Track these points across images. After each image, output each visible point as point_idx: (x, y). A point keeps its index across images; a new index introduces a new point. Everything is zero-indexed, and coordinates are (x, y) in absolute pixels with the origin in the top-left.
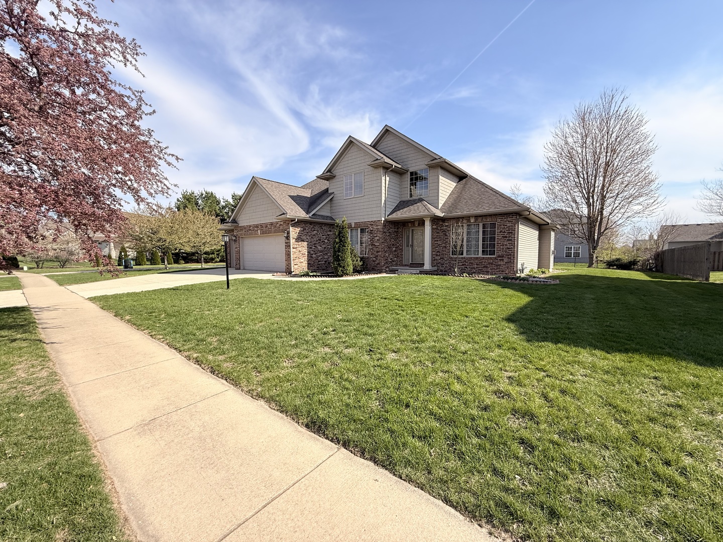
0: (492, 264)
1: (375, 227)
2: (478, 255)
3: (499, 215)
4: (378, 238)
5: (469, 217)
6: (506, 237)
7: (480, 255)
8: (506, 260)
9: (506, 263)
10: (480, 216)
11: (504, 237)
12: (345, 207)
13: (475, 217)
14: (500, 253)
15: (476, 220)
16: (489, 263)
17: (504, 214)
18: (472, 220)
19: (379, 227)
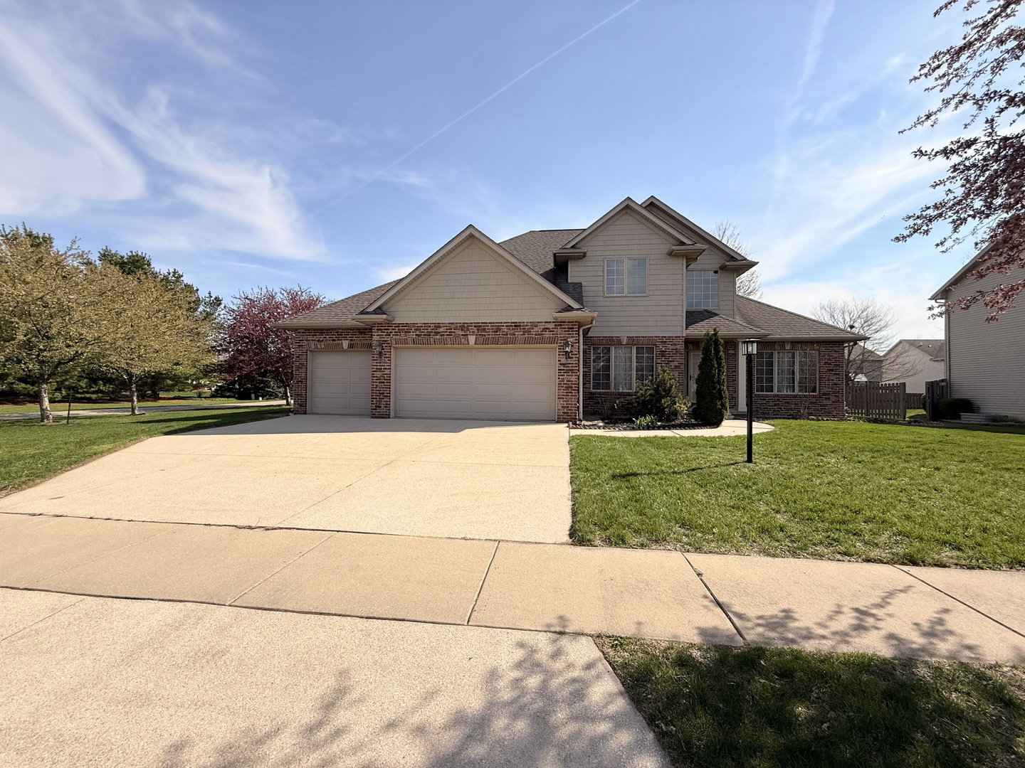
0: (815, 403)
1: (671, 347)
2: (794, 391)
3: (823, 342)
4: (676, 363)
5: (784, 342)
6: (832, 370)
7: (797, 392)
8: (833, 398)
9: (833, 402)
10: (799, 342)
11: (830, 370)
12: (607, 309)
13: (792, 342)
14: (825, 390)
15: (793, 346)
16: (812, 403)
17: (829, 342)
18: (788, 347)
19: (678, 347)
